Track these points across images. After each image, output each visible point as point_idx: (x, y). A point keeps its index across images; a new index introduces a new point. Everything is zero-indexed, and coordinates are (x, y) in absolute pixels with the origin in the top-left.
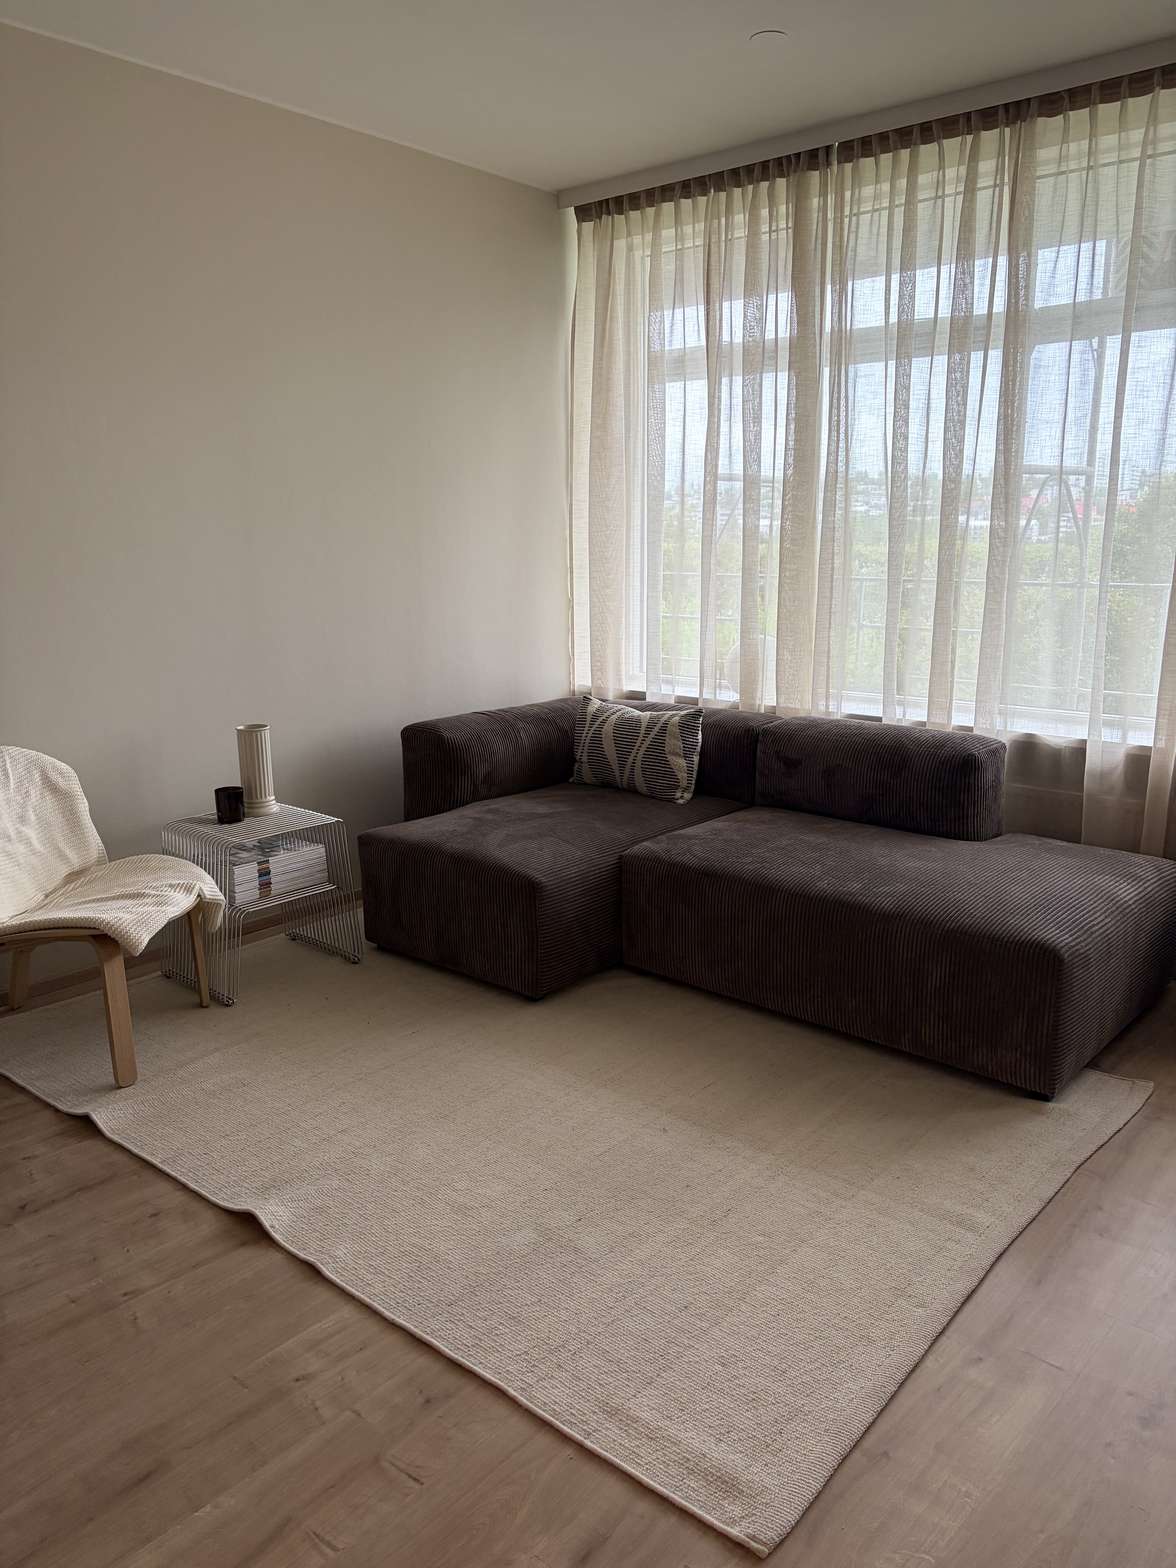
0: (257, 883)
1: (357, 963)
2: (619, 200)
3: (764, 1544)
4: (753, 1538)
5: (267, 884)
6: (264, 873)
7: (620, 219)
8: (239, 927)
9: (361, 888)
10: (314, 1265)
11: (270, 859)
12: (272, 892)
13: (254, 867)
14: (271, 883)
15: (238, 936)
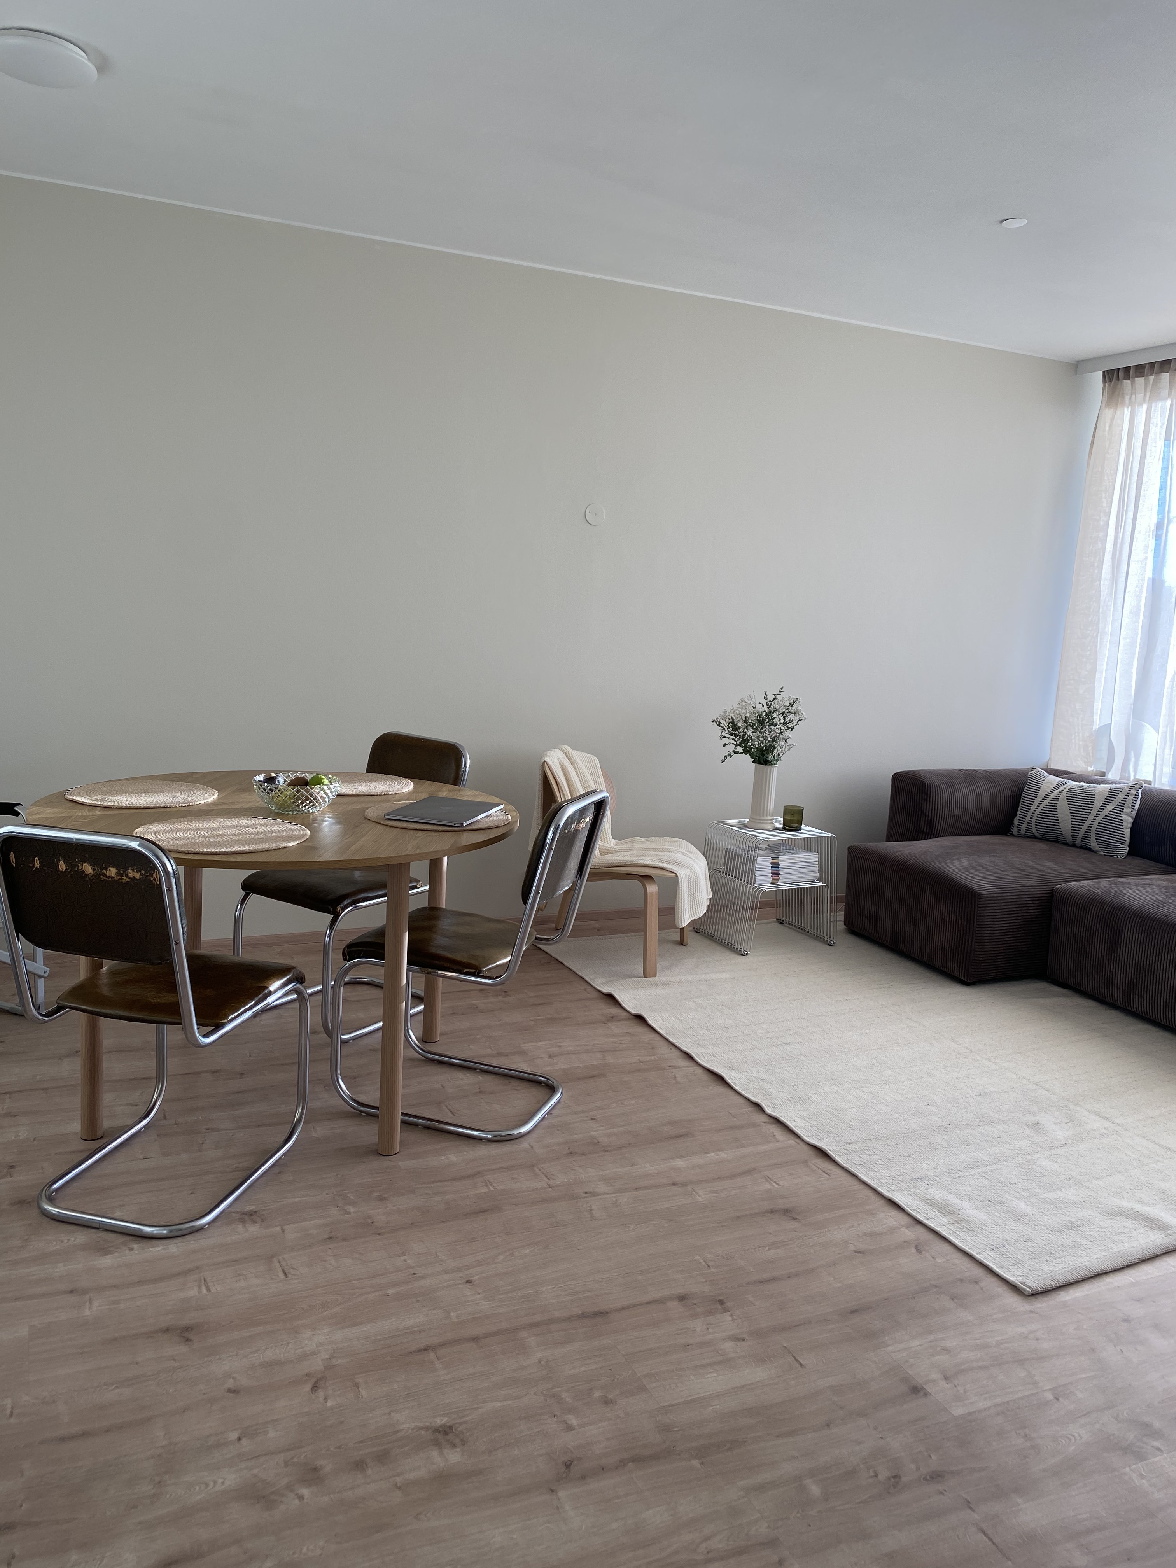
0: (770, 872)
1: (832, 945)
2: (1127, 370)
3: (1029, 1287)
4: (1024, 1284)
5: (776, 874)
6: (775, 866)
7: (1127, 383)
8: (757, 902)
9: (845, 894)
10: (760, 1105)
11: (780, 856)
12: (780, 881)
13: (768, 860)
14: (779, 874)
15: (756, 909)
